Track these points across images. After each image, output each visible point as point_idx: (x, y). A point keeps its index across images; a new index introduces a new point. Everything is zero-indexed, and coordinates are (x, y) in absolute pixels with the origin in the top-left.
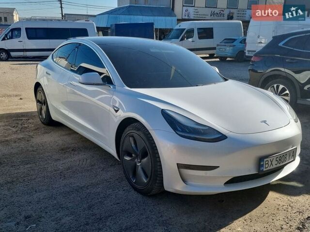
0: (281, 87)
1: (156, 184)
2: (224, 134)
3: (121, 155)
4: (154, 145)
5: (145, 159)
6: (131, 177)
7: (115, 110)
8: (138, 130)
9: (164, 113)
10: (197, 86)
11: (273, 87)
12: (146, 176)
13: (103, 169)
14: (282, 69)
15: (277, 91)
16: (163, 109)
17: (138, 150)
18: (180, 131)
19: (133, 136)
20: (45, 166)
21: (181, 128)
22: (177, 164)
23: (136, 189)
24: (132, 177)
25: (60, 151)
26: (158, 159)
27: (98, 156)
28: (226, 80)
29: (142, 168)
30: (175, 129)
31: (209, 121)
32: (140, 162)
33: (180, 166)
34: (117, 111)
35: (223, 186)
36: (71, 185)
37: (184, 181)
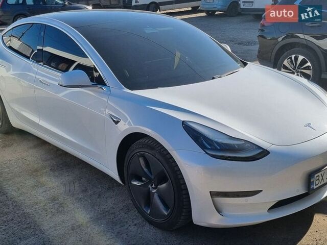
0: (301, 58)
1: (182, 218)
2: (265, 148)
3: (126, 179)
4: (176, 169)
5: (164, 185)
6: (143, 207)
7: (114, 121)
8: (152, 148)
9: (186, 127)
10: (213, 78)
11: (291, 58)
12: (166, 207)
13: (99, 195)
14: (301, 36)
15: (296, 64)
16: (183, 121)
17: (151, 173)
18: (208, 149)
19: (143, 156)
20: (20, 198)
21: (210, 145)
22: (210, 192)
23: (151, 223)
24: (145, 207)
25: (34, 174)
26: (183, 186)
27: (87, 176)
28: (245, 64)
29: (160, 197)
30: (203, 147)
31: (243, 133)
32: (155, 188)
33: (214, 194)
34: (117, 123)
35: (267, 213)
36: (64, 225)
37: (219, 211)
